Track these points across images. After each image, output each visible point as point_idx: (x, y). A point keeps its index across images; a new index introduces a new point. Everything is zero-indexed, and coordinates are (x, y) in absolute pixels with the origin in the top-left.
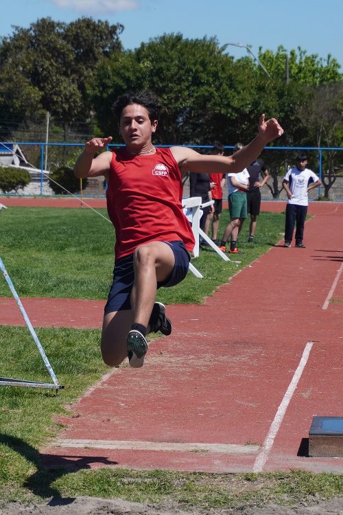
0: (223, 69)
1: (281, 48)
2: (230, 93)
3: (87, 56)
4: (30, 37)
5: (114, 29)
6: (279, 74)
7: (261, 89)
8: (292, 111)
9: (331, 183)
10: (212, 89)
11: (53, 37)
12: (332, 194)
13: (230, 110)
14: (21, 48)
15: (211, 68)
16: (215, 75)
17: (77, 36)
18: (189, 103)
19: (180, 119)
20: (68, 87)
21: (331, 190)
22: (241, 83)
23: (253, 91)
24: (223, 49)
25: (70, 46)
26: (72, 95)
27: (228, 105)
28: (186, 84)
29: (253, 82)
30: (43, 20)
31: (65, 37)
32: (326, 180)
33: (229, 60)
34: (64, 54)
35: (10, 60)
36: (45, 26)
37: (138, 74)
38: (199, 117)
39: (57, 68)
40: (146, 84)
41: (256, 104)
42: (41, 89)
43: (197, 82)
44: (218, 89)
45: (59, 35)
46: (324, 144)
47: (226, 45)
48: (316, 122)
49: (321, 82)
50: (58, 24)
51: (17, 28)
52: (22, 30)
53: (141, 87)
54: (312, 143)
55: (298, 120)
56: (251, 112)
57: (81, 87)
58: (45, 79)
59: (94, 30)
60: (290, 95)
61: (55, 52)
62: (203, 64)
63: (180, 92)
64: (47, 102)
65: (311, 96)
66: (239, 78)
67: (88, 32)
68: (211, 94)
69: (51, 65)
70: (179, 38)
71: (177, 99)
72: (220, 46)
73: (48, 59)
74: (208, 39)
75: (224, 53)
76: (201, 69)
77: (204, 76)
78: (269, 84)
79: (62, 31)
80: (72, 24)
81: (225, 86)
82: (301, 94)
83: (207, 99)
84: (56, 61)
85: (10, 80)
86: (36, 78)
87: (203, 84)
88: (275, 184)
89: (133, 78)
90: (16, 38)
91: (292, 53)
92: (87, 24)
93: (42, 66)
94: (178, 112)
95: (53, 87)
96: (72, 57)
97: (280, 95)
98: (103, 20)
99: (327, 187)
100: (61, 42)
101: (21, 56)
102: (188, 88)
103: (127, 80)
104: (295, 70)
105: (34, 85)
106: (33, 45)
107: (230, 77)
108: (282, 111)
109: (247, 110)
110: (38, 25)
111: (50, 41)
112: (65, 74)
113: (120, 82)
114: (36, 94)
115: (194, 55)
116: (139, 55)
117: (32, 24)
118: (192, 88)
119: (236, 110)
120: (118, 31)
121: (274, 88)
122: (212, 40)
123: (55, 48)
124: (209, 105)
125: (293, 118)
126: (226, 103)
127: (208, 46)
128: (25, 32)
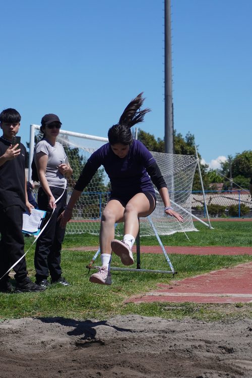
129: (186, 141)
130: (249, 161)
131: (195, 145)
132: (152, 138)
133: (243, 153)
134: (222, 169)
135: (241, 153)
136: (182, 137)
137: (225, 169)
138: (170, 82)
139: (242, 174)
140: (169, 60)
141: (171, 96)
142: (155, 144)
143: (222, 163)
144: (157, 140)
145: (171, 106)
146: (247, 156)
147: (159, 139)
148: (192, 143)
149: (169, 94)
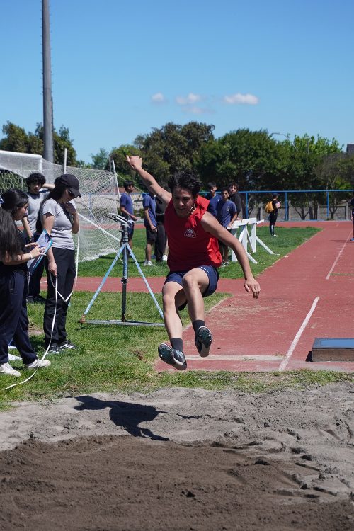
0: (271, 148)
1: (306, 135)
2: (276, 161)
3: (194, 143)
4: (162, 134)
5: (210, 127)
6: (304, 149)
7: (293, 158)
8: (311, 169)
9: (334, 211)
10: (265, 159)
11: (175, 133)
12: (335, 217)
13: (275, 171)
14: (157, 140)
15: (264, 147)
16: (267, 151)
17: (188, 132)
18: (252, 167)
19: (248, 177)
20: (184, 162)
21: (334, 215)
22: (281, 155)
23: (288, 160)
24: (271, 136)
25: (185, 138)
26: (186, 166)
27: (275, 168)
28: (250, 157)
29: (288, 154)
30: (169, 124)
31: (182, 133)
32: (332, 209)
33: (274, 142)
34: (181, 143)
35: (151, 147)
36: (170, 127)
37: (224, 153)
38: (257, 175)
39: (178, 151)
40: (228, 158)
41: (290, 167)
42: (169, 163)
43: (256, 155)
44: (268, 159)
45: (178, 132)
46: (330, 188)
47: (272, 134)
48: (325, 177)
49: (328, 153)
50: (178, 126)
51: (154, 129)
53: (224, 159)
54: (323, 188)
55: (315, 176)
56: (288, 171)
57: (192, 161)
58: (172, 157)
59: (197, 129)
60: (309, 161)
61: (177, 142)
62: (259, 145)
63: (247, 161)
64: (172, 170)
65: (322, 161)
66: (280, 152)
67: (194, 130)
68: (265, 162)
69: (174, 149)
70: (247, 131)
71: (245, 165)
72: (269, 135)
73: (173, 146)
74: (262, 130)
75: (271, 138)
76: (258, 148)
77: (260, 152)
78: (297, 155)
79: (180, 130)
80: (186, 126)
81: (272, 157)
82: (316, 160)
83: (262, 165)
84: (177, 147)
85: (151, 158)
86: (167, 157)
87: (260, 156)
88: (303, 212)
89: (220, 155)
90: (154, 134)
91: (313, 138)
92: (194, 125)
93: (169, 150)
94: (246, 173)
95: (176, 162)
96: (186, 144)
97: (304, 161)
98: (203, 123)
99: (332, 213)
100: (180, 136)
101: (157, 145)
102: (251, 159)
103: (218, 156)
104: (313, 148)
105: (165, 161)
106: (164, 138)
107: (275, 152)
108: (305, 170)
109: (285, 170)
110: (166, 126)
111: (174, 136)
112: (182, 154)
113: (214, 157)
114: (166, 166)
115: (254, 140)
116: (224, 140)
117: (163, 127)
118: (253, 159)
119: (280, 171)
120: (212, 129)
121: (301, 157)
122: (265, 130)
123: (176, 139)
124: (264, 168)
125: (312, 174)
126: (273, 166)
127: (263, 135)
128: (159, 131)
129: (59, 135)
132: (22, 131)
133: (120, 147)
134: (94, 164)
135: (118, 147)
136: (56, 131)
137: (96, 163)
138: (48, 73)
140: (47, 49)
141: (50, 89)
142: (26, 138)
143: (93, 157)
144: (27, 134)
145: (50, 99)
146: (125, 151)
147: (29, 133)
148: (66, 138)
149: (47, 86)
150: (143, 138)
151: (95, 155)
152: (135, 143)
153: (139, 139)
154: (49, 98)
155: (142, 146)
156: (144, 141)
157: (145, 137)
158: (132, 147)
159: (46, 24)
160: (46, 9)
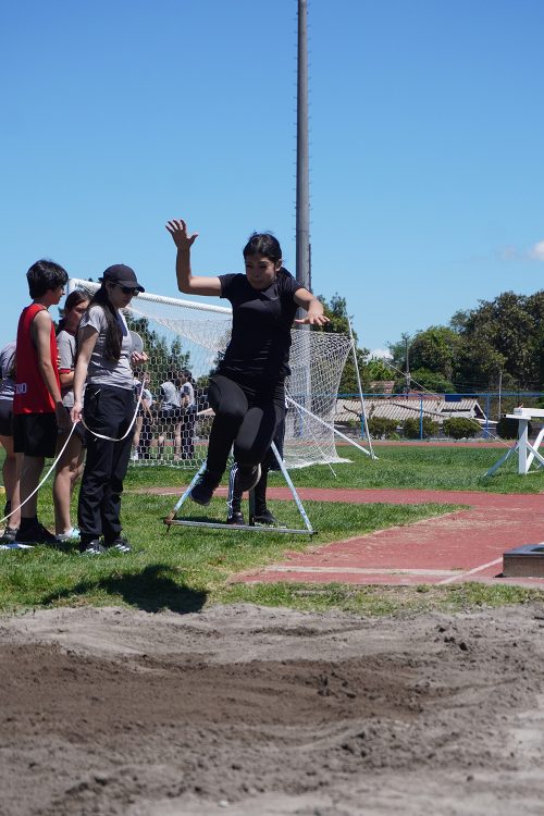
4: (495, 309)
11: (515, 308)
14: (487, 319)
17: (537, 307)
25: (530, 316)
30: (506, 294)
31: (526, 308)
34: (525, 323)
35: (477, 330)
36: (508, 300)
39: (519, 335)
42: (505, 355)
45: (520, 306)
50: (520, 297)
51: (483, 302)
52: (488, 304)
58: (509, 346)
61: (519, 324)
64: (510, 366)
69: (514, 333)
73: (512, 329)
79: (523, 303)
80: (532, 297)
84: (518, 330)
85: (476, 347)
86: (500, 344)
90: (482, 311)
93: (506, 335)
95: (516, 353)
96: (531, 326)
100: (522, 312)
101: (487, 326)
105: (499, 352)
106: (497, 315)
110: (501, 298)
111: (512, 312)
114: (500, 359)
117: (497, 298)
123: (517, 319)
128: (490, 306)
129: (331, 309)
130: (438, 344)
131: (348, 316)
133: (428, 330)
134: (392, 358)
135: (425, 330)
137: (396, 357)
138: (305, 207)
139: (426, 366)
140: (304, 169)
141: (307, 232)
143: (391, 347)
145: (307, 248)
146: (435, 335)
148: (341, 313)
149: (304, 228)
150: (464, 316)
151: (394, 344)
152: (453, 323)
153: (460, 316)
154: (305, 247)
155: (464, 329)
156: (466, 320)
157: (468, 314)
158: (448, 329)
159: (304, 132)
160: (304, 110)
